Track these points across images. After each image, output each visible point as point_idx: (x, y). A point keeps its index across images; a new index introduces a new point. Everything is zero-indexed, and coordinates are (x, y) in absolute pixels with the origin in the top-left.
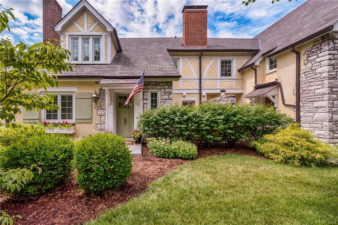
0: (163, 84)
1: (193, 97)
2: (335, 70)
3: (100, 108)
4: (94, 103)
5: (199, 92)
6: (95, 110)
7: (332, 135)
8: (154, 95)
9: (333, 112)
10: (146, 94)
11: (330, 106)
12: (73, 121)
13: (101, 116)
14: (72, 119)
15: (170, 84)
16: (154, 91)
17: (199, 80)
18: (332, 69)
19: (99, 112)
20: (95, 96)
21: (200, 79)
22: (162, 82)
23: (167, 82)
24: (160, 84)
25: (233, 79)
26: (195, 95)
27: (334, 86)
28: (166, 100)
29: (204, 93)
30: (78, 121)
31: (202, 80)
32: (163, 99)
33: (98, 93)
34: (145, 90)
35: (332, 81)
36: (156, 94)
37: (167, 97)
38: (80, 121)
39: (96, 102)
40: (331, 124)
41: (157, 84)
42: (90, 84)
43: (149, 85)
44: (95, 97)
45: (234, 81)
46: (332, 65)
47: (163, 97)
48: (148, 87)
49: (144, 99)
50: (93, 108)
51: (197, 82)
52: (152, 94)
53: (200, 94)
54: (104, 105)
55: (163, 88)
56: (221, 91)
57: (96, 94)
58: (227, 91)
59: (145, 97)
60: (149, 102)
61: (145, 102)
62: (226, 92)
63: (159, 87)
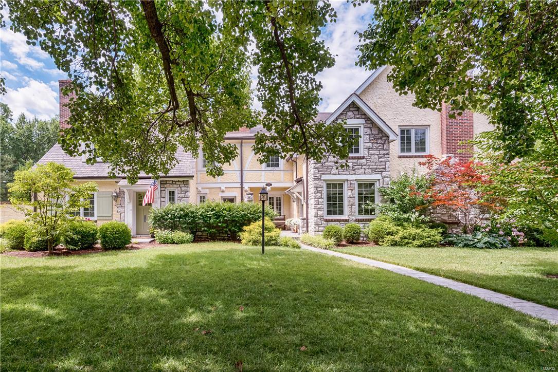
0: (180, 183)
1: (233, 191)
2: (320, 173)
3: (120, 206)
4: (114, 202)
5: (240, 186)
6: (115, 208)
7: (317, 228)
8: (172, 193)
9: (318, 208)
10: (163, 192)
11: (315, 203)
12: (95, 218)
13: (121, 213)
14: (94, 216)
15: (186, 183)
16: (172, 189)
17: (240, 172)
18: (317, 171)
19: (119, 210)
20: (115, 194)
21: (242, 171)
22: (179, 181)
23: (183, 181)
24: (177, 183)
25: (281, 170)
26: (235, 189)
27: (318, 186)
28: (182, 198)
29: (246, 186)
30: (99, 218)
31: (243, 172)
32: (179, 197)
33: (118, 192)
34: (163, 189)
35: (316, 182)
36: (173, 192)
37: (183, 195)
38: (101, 218)
39: (116, 201)
40: (316, 219)
41: (173, 183)
42: (111, 184)
43: (166, 184)
44: (115, 196)
45: (282, 173)
46: (316, 168)
47: (180, 195)
48: (166, 186)
49: (161, 197)
50: (114, 206)
51: (238, 173)
52: (170, 192)
53: (242, 188)
54: (124, 203)
55: (180, 187)
56: (267, 185)
57: (116, 193)
58: (274, 185)
59: (163, 196)
60: (167, 199)
61: (163, 200)
62: (272, 186)
63: (175, 186)
